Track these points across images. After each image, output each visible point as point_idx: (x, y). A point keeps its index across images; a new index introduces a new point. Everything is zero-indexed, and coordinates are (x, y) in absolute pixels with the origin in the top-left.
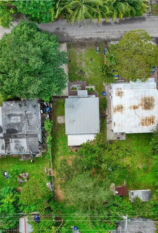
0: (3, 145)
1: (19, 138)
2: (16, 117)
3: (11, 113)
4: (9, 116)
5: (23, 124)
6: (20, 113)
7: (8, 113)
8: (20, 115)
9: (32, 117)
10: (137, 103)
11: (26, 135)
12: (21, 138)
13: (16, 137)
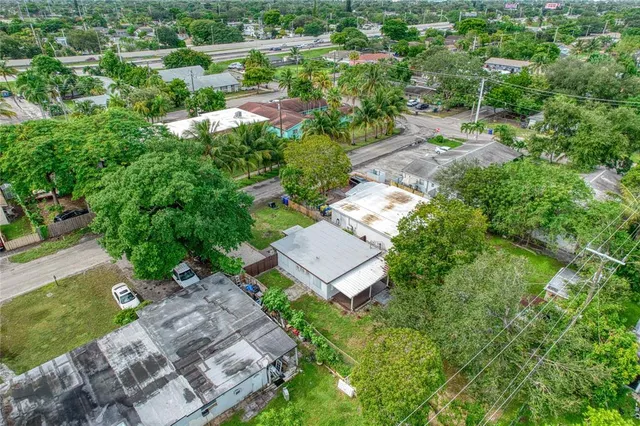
0: (186, 390)
1: (223, 349)
2: (186, 318)
3: (169, 318)
4: (168, 324)
5: (215, 320)
6: (193, 306)
7: (162, 322)
8: (195, 310)
9: (229, 299)
10: (387, 203)
11: (238, 332)
12: (229, 346)
13: (212, 351)
